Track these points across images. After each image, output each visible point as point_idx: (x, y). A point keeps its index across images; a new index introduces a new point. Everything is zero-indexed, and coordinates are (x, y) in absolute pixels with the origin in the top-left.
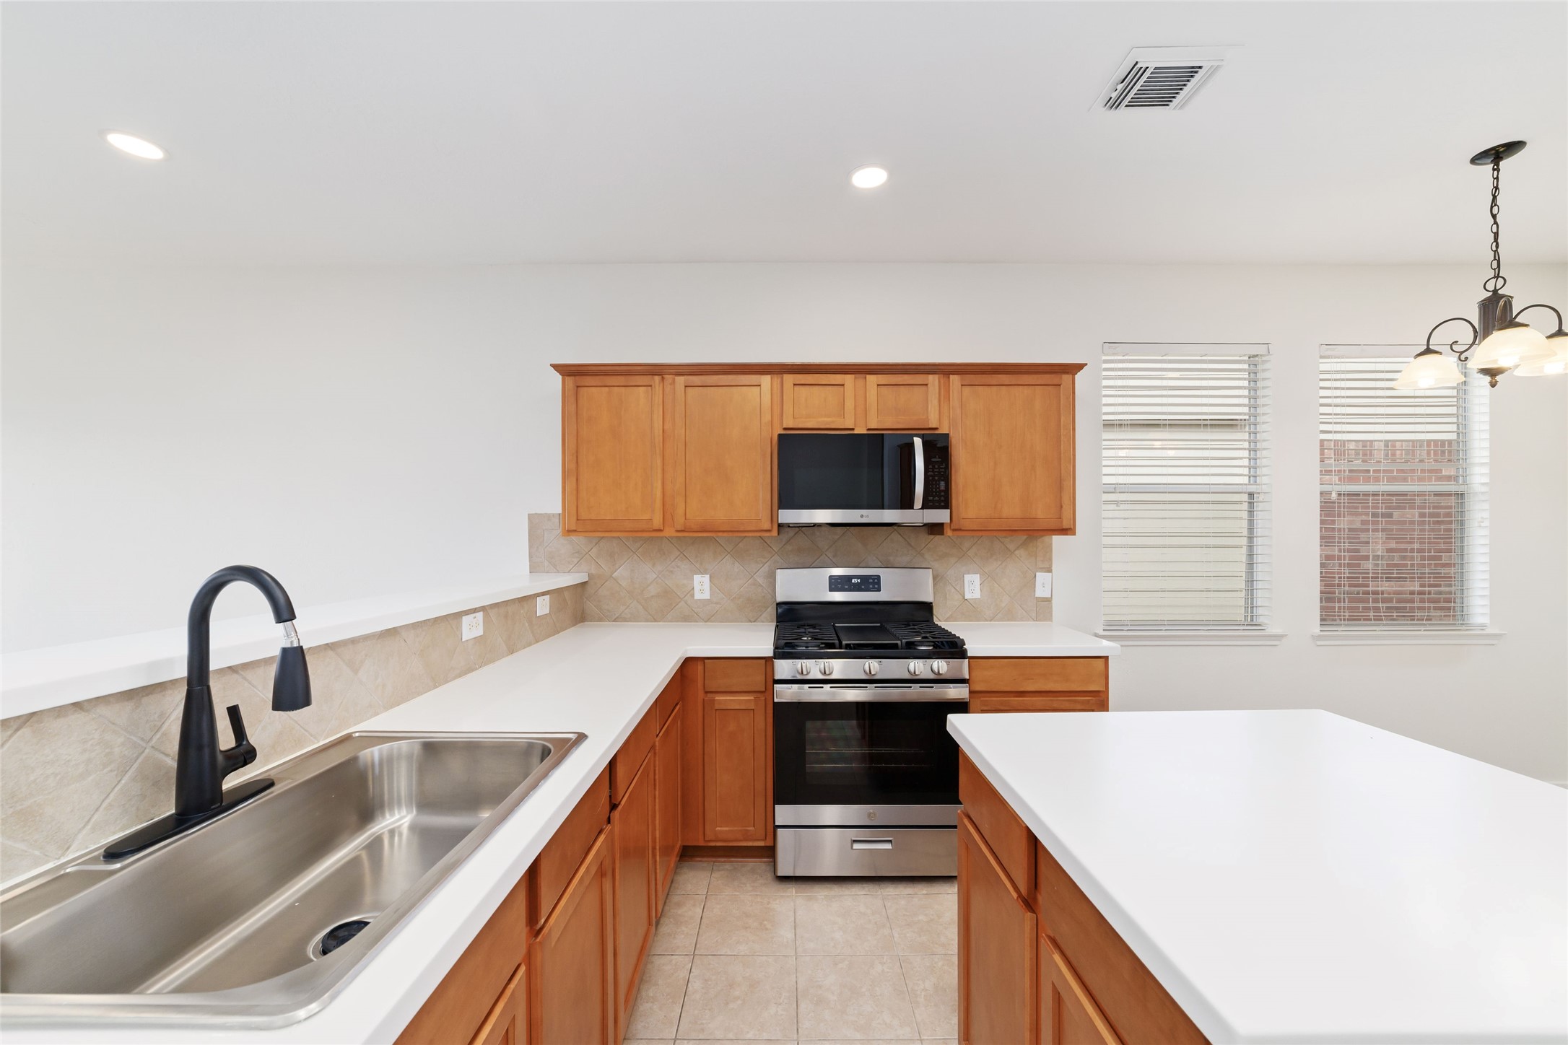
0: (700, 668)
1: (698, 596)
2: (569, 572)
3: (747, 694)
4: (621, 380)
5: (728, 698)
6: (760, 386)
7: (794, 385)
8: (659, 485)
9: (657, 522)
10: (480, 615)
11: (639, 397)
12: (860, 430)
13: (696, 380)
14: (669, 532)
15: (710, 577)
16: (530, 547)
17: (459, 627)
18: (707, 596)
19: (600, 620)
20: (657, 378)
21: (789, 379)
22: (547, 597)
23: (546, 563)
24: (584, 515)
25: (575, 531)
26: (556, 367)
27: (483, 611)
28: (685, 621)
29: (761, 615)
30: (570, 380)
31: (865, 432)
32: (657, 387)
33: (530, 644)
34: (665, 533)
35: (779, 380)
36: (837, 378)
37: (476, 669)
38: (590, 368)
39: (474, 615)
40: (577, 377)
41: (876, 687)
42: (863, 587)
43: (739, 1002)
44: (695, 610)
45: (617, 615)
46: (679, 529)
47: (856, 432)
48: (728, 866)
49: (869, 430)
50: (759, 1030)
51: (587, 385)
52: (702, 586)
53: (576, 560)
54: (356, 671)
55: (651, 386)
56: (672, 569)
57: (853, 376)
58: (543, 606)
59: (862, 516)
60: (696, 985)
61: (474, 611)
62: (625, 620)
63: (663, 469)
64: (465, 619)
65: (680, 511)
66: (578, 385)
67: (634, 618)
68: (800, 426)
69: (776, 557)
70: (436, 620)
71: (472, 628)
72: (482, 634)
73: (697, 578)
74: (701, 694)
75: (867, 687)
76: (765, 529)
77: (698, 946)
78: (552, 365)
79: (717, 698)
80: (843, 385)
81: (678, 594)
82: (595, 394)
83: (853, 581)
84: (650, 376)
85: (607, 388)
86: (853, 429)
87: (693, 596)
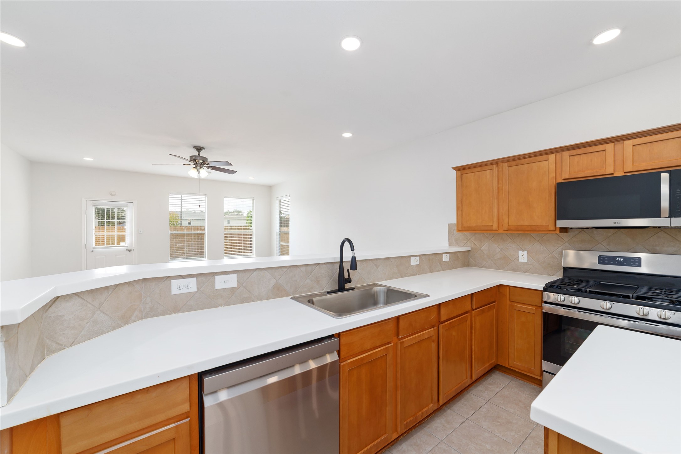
0: (508, 290)
1: (520, 260)
2: (463, 246)
3: (532, 306)
4: (479, 169)
5: (521, 306)
6: (548, 160)
7: (570, 156)
8: (496, 211)
9: (495, 226)
10: (418, 258)
11: (488, 175)
12: (619, 173)
13: (513, 163)
14: (501, 231)
15: (527, 252)
16: (449, 236)
17: (410, 260)
18: (525, 260)
19: (475, 266)
20: (495, 166)
21: (566, 154)
22: (448, 255)
23: (455, 242)
24: (465, 224)
25: (461, 230)
26: (454, 168)
27: (419, 256)
28: (514, 271)
29: (557, 273)
30: (459, 172)
31: (624, 174)
32: (495, 169)
33: (440, 271)
34: (499, 232)
35: (560, 155)
36: (601, 147)
37: (417, 275)
38: (466, 166)
39: (416, 257)
40: (462, 171)
41: (609, 317)
42: (625, 263)
43: (499, 424)
44: (519, 267)
45: (483, 265)
46: (505, 230)
47: (615, 175)
48: (521, 382)
49: (625, 173)
50: (502, 435)
51: (466, 173)
52: (523, 256)
53: (466, 242)
54: (377, 268)
55: (492, 169)
56: (508, 247)
57: (613, 144)
58: (446, 258)
59: (615, 223)
60: (484, 410)
61: (416, 256)
62: (486, 268)
63: (498, 204)
64: (412, 258)
65: (506, 221)
66: (462, 173)
67: (490, 267)
68: (574, 177)
69: (566, 244)
70: (402, 257)
71: (415, 262)
72: (419, 264)
73: (520, 252)
74: (508, 302)
75: (603, 316)
76: (551, 230)
77: (491, 400)
78: (452, 168)
79: (515, 305)
80: (605, 150)
81: (511, 259)
82: (470, 176)
83: (617, 259)
84: (492, 165)
85: (473, 173)
86: (613, 174)
87: (518, 260)
